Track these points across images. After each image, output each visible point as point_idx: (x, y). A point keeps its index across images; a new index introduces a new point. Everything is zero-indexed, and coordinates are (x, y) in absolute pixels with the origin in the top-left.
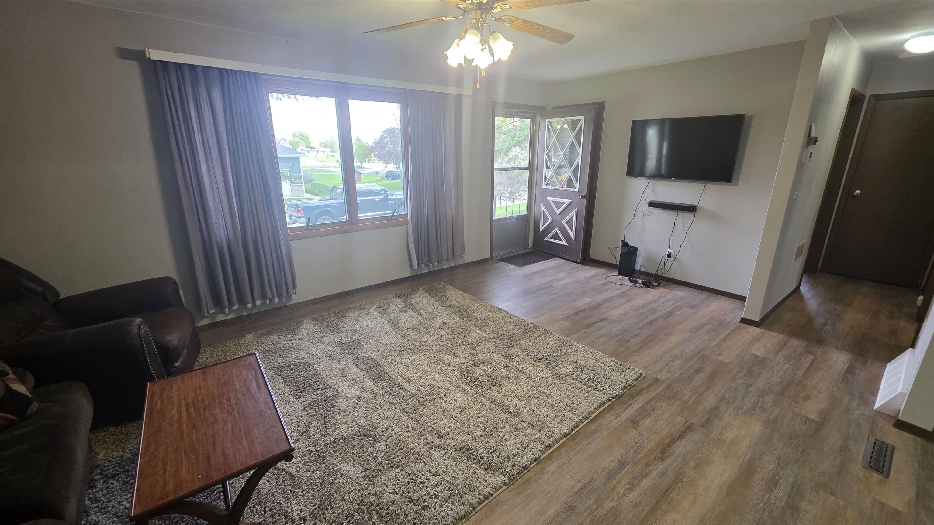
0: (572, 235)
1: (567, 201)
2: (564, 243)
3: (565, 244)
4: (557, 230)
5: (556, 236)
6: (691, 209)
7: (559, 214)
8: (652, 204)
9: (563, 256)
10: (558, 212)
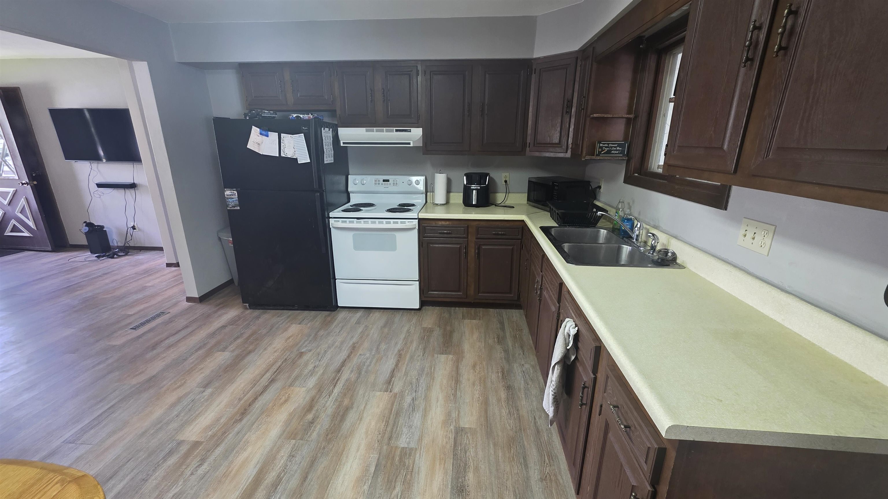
0: (31, 224)
1: (11, 190)
2: (26, 234)
3: (28, 235)
4: (13, 222)
5: (15, 229)
6: (133, 186)
7: (9, 204)
8: (99, 185)
9: (31, 248)
10: (6, 202)
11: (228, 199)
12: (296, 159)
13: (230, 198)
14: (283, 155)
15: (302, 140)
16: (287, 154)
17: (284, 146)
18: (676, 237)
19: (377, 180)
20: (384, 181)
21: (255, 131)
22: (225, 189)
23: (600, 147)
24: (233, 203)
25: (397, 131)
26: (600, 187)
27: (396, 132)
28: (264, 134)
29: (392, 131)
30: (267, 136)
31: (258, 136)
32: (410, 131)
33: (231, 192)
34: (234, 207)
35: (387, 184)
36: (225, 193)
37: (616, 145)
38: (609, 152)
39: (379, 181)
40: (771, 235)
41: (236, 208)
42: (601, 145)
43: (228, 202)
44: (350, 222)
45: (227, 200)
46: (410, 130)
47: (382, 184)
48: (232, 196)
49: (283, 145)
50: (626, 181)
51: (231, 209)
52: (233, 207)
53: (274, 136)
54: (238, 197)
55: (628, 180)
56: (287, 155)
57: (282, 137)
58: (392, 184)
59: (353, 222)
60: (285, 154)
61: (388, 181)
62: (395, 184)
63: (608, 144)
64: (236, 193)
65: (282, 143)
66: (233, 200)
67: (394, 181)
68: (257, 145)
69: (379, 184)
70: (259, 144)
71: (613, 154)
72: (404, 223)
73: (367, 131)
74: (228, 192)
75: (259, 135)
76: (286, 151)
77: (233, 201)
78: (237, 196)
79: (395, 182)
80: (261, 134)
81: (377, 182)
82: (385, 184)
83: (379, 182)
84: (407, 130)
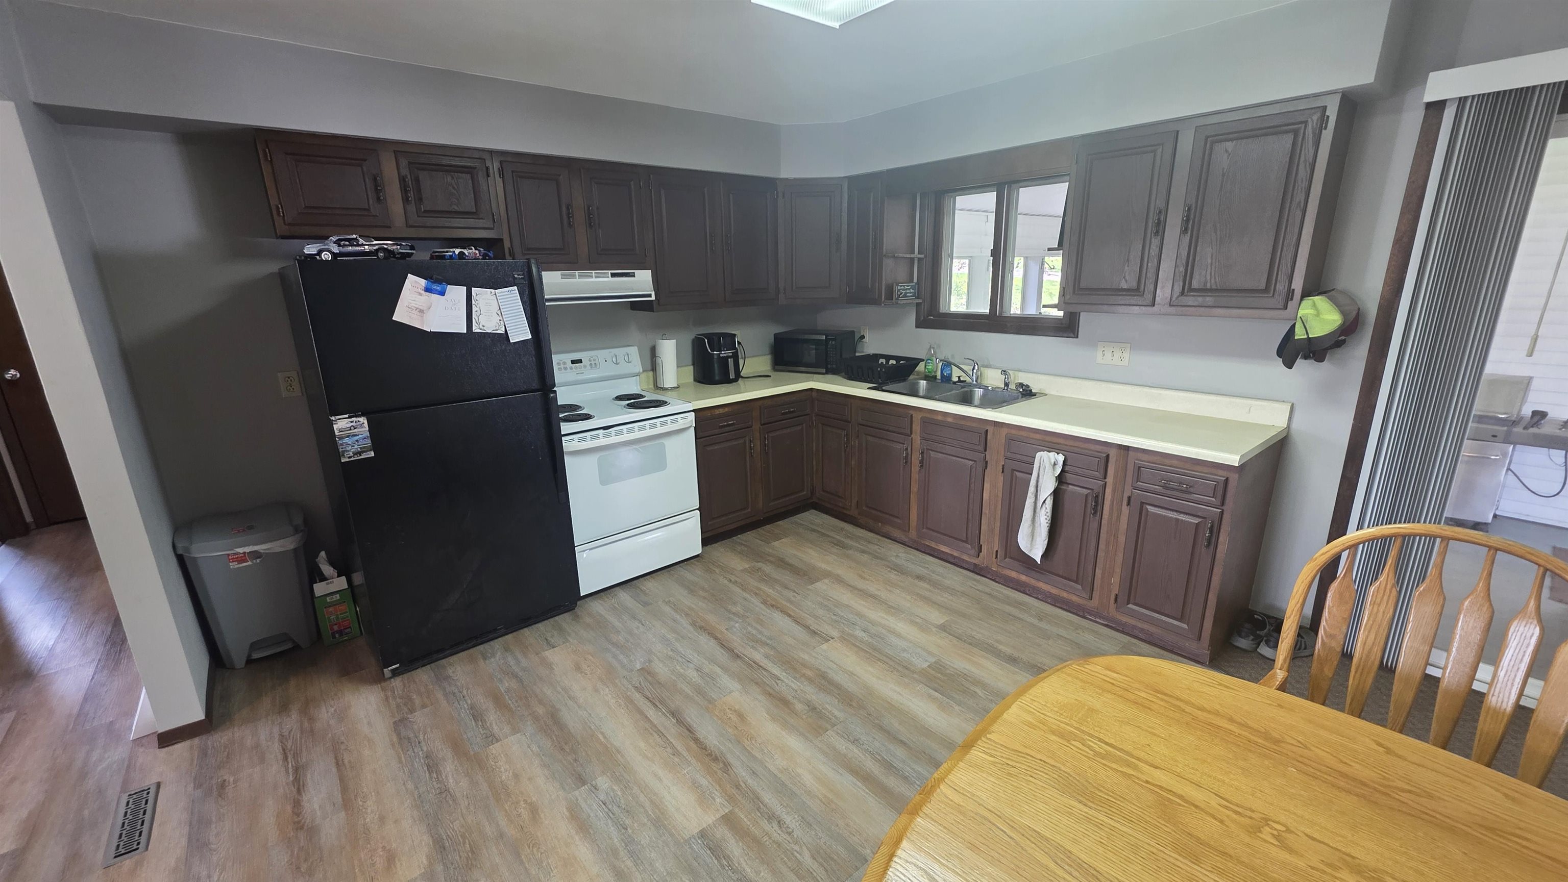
11: (341, 438)
12: (506, 335)
13: (348, 437)
14: (475, 329)
15: (515, 298)
16: (483, 326)
17: (479, 311)
18: (1020, 371)
19: (561, 362)
20: (573, 362)
21: (413, 284)
22: (333, 418)
23: (899, 290)
24: (356, 447)
25: (613, 275)
26: (863, 337)
27: (612, 277)
28: (436, 290)
29: (605, 276)
30: (442, 293)
31: (420, 294)
32: (634, 276)
33: (352, 422)
34: (360, 453)
35: (580, 368)
36: (335, 427)
37: (909, 287)
38: (905, 296)
39: (564, 363)
40: (1128, 350)
41: (363, 456)
42: (899, 288)
43: (342, 445)
44: (593, 438)
45: (340, 442)
46: (634, 273)
47: (571, 368)
48: (355, 430)
49: (477, 309)
50: (918, 325)
51: (352, 459)
52: (355, 454)
53: (457, 293)
54: (369, 431)
55: (920, 324)
56: (485, 328)
57: (473, 294)
58: (589, 367)
59: (597, 437)
60: (481, 327)
61: (580, 361)
62: (593, 366)
63: (904, 286)
64: (366, 422)
65: (473, 306)
66: (356, 438)
67: (590, 360)
68: (416, 312)
69: (566, 369)
70: (421, 311)
71: (908, 297)
72: (676, 421)
73: (563, 277)
74: (341, 424)
75: (423, 292)
76: (483, 320)
77: (357, 441)
78: (367, 429)
79: (593, 363)
80: (427, 290)
81: (562, 366)
82: (576, 368)
83: (565, 366)
84: (629, 273)
